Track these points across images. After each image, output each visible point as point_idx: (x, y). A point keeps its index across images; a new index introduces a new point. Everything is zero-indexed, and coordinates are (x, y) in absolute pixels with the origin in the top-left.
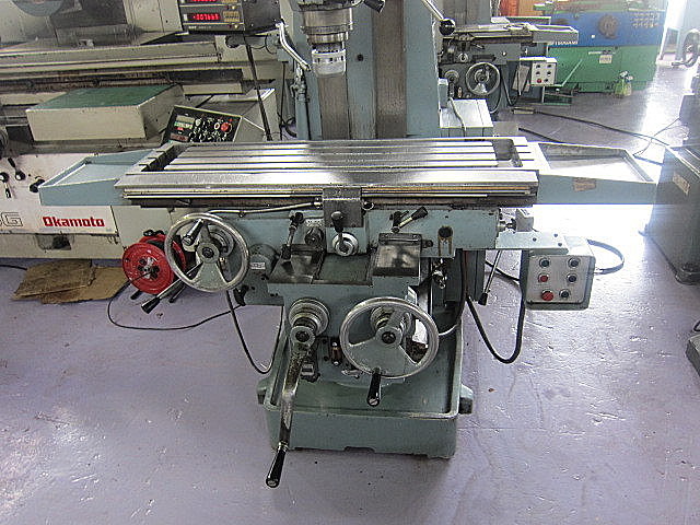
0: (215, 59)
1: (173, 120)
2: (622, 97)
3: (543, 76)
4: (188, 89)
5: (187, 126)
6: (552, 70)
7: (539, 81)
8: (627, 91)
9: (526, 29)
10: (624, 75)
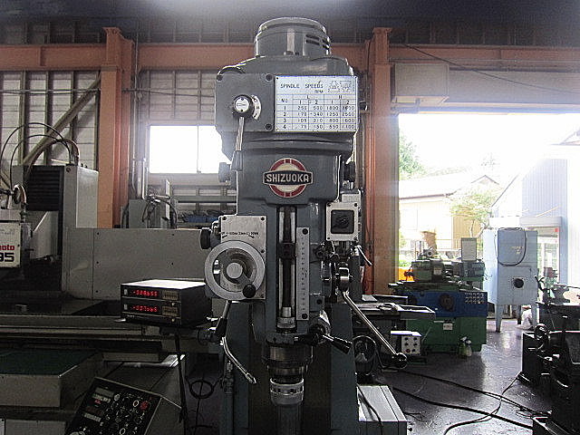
0: (139, 333)
1: (92, 391)
2: (465, 357)
3: (411, 347)
4: (108, 356)
5: (105, 399)
6: (418, 342)
7: (408, 351)
8: (469, 352)
9: (394, 309)
10: (464, 339)
